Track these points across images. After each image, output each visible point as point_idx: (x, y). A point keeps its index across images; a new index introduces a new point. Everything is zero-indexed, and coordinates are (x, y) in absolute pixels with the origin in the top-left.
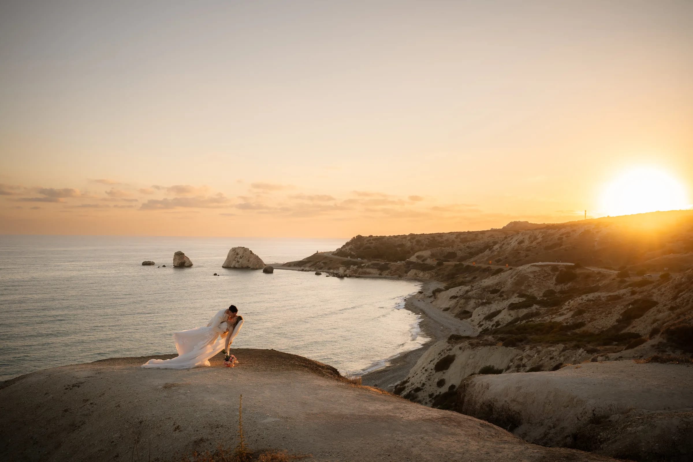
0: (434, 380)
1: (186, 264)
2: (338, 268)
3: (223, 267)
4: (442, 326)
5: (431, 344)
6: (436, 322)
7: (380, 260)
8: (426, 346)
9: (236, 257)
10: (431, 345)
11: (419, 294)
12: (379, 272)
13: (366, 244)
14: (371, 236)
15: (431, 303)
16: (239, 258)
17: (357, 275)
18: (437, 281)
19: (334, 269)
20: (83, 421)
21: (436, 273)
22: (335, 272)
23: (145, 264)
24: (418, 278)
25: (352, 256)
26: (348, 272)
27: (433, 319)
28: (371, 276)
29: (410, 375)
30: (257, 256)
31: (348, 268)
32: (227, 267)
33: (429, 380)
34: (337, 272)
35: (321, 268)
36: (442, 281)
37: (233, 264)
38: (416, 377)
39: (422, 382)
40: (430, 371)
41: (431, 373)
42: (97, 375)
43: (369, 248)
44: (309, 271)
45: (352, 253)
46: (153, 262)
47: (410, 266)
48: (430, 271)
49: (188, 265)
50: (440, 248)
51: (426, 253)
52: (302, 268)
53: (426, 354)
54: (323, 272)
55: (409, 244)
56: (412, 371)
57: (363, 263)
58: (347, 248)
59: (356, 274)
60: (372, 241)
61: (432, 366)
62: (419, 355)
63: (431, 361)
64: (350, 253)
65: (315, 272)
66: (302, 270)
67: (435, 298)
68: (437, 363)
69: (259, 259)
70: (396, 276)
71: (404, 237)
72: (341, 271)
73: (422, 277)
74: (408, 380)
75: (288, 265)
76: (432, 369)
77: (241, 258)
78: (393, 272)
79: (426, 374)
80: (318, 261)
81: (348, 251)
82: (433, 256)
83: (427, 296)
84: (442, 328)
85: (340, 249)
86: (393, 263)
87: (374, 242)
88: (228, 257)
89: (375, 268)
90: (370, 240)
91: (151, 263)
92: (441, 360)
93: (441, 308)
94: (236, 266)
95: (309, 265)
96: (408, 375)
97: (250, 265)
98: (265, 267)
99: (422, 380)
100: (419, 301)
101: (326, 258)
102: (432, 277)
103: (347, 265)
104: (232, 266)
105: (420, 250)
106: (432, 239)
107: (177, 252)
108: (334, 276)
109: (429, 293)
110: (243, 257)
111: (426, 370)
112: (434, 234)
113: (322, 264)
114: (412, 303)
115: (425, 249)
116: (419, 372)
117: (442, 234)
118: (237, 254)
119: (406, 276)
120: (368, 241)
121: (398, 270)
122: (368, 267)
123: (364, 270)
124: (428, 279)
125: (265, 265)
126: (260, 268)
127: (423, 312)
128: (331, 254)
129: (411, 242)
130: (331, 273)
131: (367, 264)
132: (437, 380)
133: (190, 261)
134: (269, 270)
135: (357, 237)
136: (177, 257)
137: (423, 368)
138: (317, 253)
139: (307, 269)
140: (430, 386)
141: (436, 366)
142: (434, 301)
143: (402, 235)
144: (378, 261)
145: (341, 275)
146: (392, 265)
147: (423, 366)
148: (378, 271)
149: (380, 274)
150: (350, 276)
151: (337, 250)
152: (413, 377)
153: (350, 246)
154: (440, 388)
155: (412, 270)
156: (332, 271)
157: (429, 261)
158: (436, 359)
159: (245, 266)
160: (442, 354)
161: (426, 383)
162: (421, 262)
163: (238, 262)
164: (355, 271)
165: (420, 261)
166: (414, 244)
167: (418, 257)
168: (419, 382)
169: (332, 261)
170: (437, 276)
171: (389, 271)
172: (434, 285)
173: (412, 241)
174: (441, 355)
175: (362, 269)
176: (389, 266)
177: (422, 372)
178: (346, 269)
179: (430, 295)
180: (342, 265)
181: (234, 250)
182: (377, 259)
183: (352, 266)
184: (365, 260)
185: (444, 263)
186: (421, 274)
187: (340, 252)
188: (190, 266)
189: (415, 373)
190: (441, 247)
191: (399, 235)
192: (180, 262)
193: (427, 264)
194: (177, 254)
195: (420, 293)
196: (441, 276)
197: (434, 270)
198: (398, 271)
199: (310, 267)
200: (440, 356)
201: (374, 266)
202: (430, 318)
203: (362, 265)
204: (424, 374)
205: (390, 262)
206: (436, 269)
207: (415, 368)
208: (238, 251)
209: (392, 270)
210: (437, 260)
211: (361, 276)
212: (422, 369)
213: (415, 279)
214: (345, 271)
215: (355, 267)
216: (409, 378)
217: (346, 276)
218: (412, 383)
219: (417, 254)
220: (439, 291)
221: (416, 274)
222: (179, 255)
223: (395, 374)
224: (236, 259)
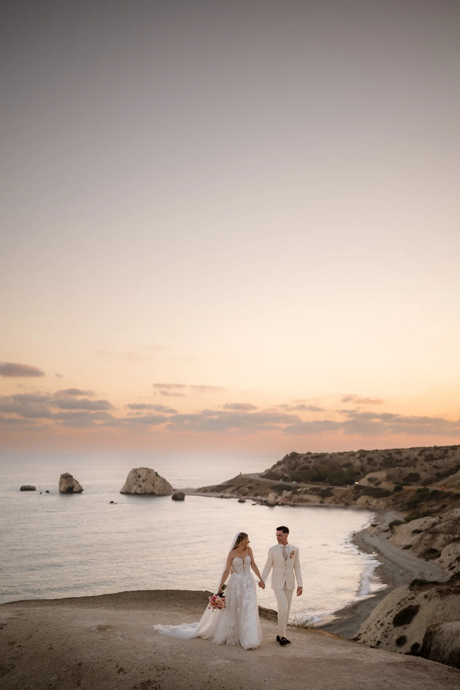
0: (392, 638)
1: (75, 489)
2: (267, 494)
3: (121, 493)
4: (402, 568)
5: (388, 591)
6: (394, 563)
7: (321, 483)
8: (380, 595)
9: (137, 481)
10: (388, 593)
11: (371, 527)
12: (320, 499)
13: (303, 463)
14: (309, 453)
15: (388, 538)
16: (141, 481)
17: (291, 503)
18: (395, 511)
19: (262, 495)
20: (12, 664)
21: (394, 500)
22: (264, 499)
23: (24, 489)
24: (370, 507)
25: (285, 479)
26: (279, 499)
27: (389, 560)
28: (309, 504)
29: (361, 631)
30: (165, 479)
31: (280, 494)
32: (126, 492)
33: (386, 636)
34: (266, 499)
35: (245, 494)
36: (401, 511)
37: (134, 489)
38: (369, 633)
39: (377, 640)
40: (387, 626)
41: (388, 628)
42: (19, 617)
43: (307, 468)
44: (230, 497)
45: (285, 475)
46: (33, 487)
47: (360, 491)
48: (385, 498)
49: (77, 490)
50: (398, 468)
51: (381, 475)
52: (221, 494)
53: (381, 604)
54: (248, 499)
55: (358, 463)
56: (364, 625)
57: (298, 488)
58: (279, 468)
59: (290, 501)
60: (310, 460)
61: (390, 619)
62: (373, 605)
63: (389, 613)
64: (283, 475)
65: (238, 500)
66: (222, 497)
67: (393, 533)
68: (397, 615)
69: (167, 482)
70: (343, 505)
71: (352, 454)
72: (271, 497)
73: (376, 505)
74: (359, 637)
75: (203, 490)
76: (389, 624)
77: (143, 481)
78: (337, 499)
79: (382, 630)
80: (241, 484)
81: (280, 473)
82: (389, 478)
83: (382, 530)
84: (402, 571)
85: (269, 470)
86: (337, 488)
87: (313, 460)
88: (127, 480)
89: (315, 494)
90: (308, 458)
91: (31, 488)
92: (400, 612)
93: (400, 546)
94: (138, 491)
95: (230, 490)
96: (359, 631)
97: (156, 491)
98: (174, 493)
99: (376, 637)
100: (371, 536)
101: (251, 481)
102: (388, 505)
103: (279, 489)
104: (132, 492)
105: (372, 471)
106: (388, 456)
107: (64, 474)
108: (262, 504)
109: (385, 526)
110: (146, 480)
111: (382, 625)
112: (391, 450)
113: (247, 490)
114: (363, 539)
115: (379, 470)
116: (373, 627)
117: (400, 451)
118: (139, 476)
119: (355, 504)
120: (305, 459)
121: (344, 497)
122: (306, 492)
123: (301, 496)
124: (383, 507)
125: (175, 490)
126: (169, 495)
127: (378, 551)
128: (258, 477)
129: (361, 461)
130: (259, 500)
131: (304, 489)
132: (396, 637)
133: (79, 486)
134: (179, 497)
135: (291, 454)
136: (64, 481)
137: (378, 622)
138: (241, 475)
139: (228, 495)
140: (387, 644)
141: (394, 619)
142: (391, 536)
143: (349, 452)
144: (318, 485)
145: (270, 503)
146: (337, 490)
147: (378, 620)
148: (318, 497)
149: (322, 502)
150: (283, 505)
151: (266, 471)
152: (365, 633)
153: (282, 466)
154: (401, 647)
155: (362, 497)
156: (259, 498)
157: (385, 486)
158: (395, 611)
159: (149, 491)
160: (402, 604)
161: (381, 641)
162: (374, 487)
163: (140, 486)
164: (289, 498)
165: (372, 485)
166: (364, 463)
167: (370, 480)
168: (373, 639)
169: (259, 485)
170: (395, 504)
171: (333, 497)
172: (391, 516)
173: (362, 459)
174: (402, 606)
175: (298, 495)
176: (332, 491)
177: (376, 627)
178: (277, 495)
179: (386, 529)
180: (272, 491)
181: (135, 471)
182: (317, 483)
183: (285, 492)
184: (302, 484)
185: (404, 487)
186: (374, 502)
187: (270, 475)
188: (80, 491)
189: (368, 628)
190: (400, 466)
191: (345, 452)
192: (67, 486)
193: (381, 489)
194: (64, 477)
195: (373, 526)
196: (399, 505)
197: (391, 497)
198: (344, 499)
199: (231, 492)
200: (399, 606)
201: (314, 491)
202: (386, 558)
203: (298, 490)
204: (379, 629)
205: (334, 487)
206: (393, 496)
207: (367, 622)
208: (140, 473)
209: (337, 497)
210: (395, 483)
211: (296, 504)
212: (376, 623)
213: (367, 508)
214: (276, 498)
215: (289, 493)
216: (360, 635)
217: (277, 504)
218: (364, 641)
219: (368, 476)
220: (397, 523)
221: (367, 502)
222: (67, 478)
223: (342, 630)
224: (138, 483)
